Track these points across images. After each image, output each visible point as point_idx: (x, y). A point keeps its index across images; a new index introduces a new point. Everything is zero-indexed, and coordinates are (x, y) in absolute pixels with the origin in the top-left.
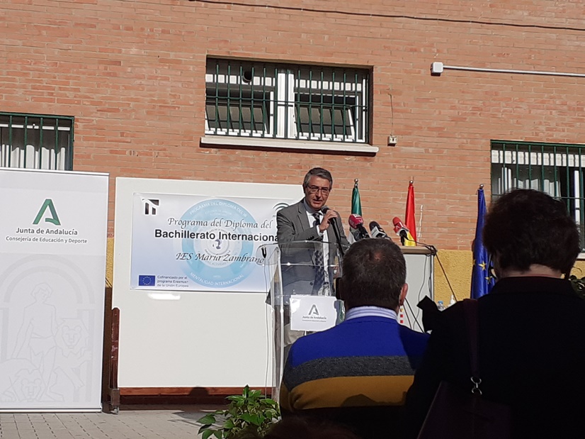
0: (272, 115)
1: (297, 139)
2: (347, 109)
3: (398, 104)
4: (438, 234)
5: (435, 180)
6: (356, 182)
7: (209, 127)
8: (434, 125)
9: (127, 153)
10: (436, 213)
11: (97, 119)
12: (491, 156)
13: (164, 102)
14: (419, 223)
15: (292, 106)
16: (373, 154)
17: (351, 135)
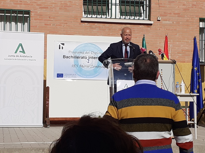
0: (110, 9)
1: (120, 18)
2: (140, 6)
3: (161, 4)
4: (177, 56)
5: (176, 34)
6: (144, 36)
7: (85, 14)
8: (176, 12)
9: (52, 25)
10: (177, 48)
11: (39, 11)
12: (199, 25)
13: (66, 4)
14: (170, 52)
15: (118, 5)
16: (151, 24)
17: (142, 17)
